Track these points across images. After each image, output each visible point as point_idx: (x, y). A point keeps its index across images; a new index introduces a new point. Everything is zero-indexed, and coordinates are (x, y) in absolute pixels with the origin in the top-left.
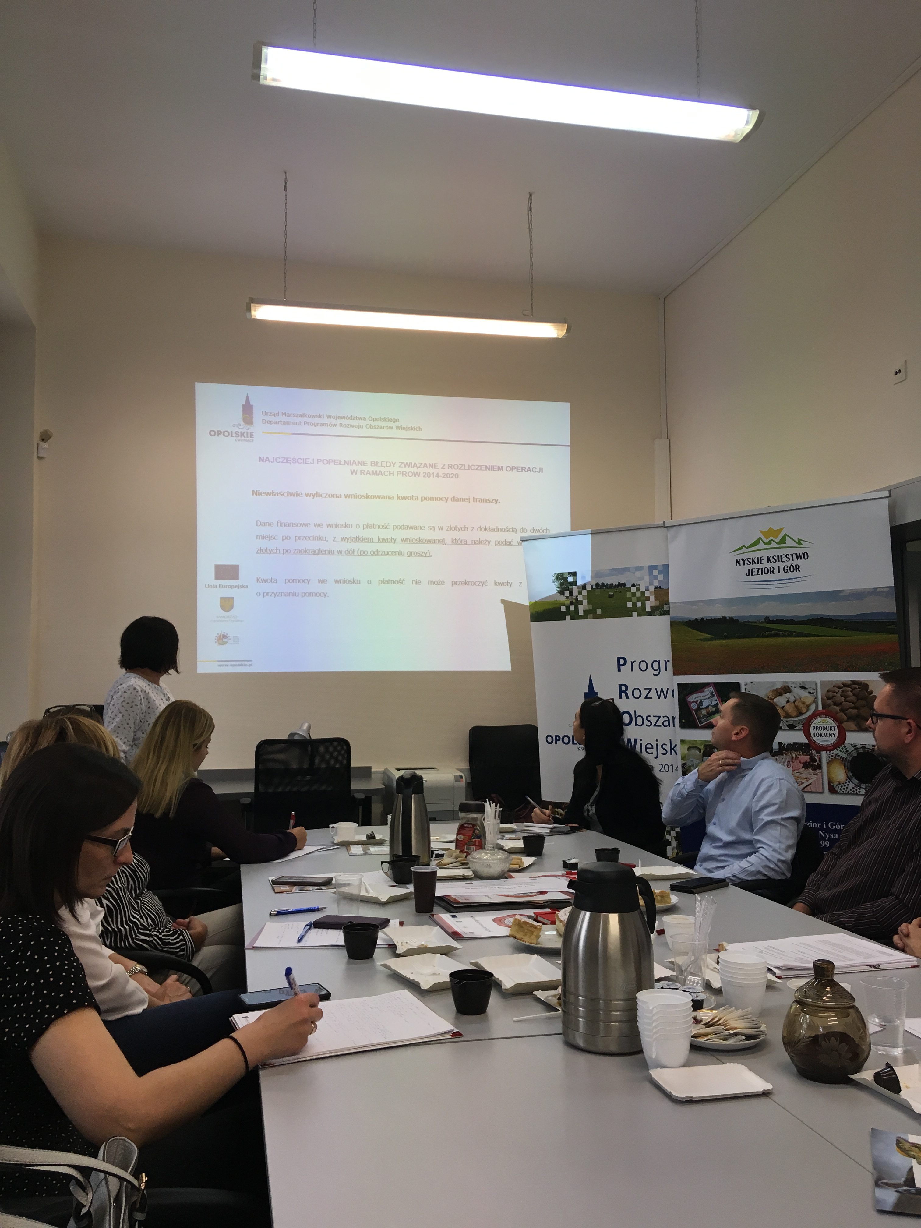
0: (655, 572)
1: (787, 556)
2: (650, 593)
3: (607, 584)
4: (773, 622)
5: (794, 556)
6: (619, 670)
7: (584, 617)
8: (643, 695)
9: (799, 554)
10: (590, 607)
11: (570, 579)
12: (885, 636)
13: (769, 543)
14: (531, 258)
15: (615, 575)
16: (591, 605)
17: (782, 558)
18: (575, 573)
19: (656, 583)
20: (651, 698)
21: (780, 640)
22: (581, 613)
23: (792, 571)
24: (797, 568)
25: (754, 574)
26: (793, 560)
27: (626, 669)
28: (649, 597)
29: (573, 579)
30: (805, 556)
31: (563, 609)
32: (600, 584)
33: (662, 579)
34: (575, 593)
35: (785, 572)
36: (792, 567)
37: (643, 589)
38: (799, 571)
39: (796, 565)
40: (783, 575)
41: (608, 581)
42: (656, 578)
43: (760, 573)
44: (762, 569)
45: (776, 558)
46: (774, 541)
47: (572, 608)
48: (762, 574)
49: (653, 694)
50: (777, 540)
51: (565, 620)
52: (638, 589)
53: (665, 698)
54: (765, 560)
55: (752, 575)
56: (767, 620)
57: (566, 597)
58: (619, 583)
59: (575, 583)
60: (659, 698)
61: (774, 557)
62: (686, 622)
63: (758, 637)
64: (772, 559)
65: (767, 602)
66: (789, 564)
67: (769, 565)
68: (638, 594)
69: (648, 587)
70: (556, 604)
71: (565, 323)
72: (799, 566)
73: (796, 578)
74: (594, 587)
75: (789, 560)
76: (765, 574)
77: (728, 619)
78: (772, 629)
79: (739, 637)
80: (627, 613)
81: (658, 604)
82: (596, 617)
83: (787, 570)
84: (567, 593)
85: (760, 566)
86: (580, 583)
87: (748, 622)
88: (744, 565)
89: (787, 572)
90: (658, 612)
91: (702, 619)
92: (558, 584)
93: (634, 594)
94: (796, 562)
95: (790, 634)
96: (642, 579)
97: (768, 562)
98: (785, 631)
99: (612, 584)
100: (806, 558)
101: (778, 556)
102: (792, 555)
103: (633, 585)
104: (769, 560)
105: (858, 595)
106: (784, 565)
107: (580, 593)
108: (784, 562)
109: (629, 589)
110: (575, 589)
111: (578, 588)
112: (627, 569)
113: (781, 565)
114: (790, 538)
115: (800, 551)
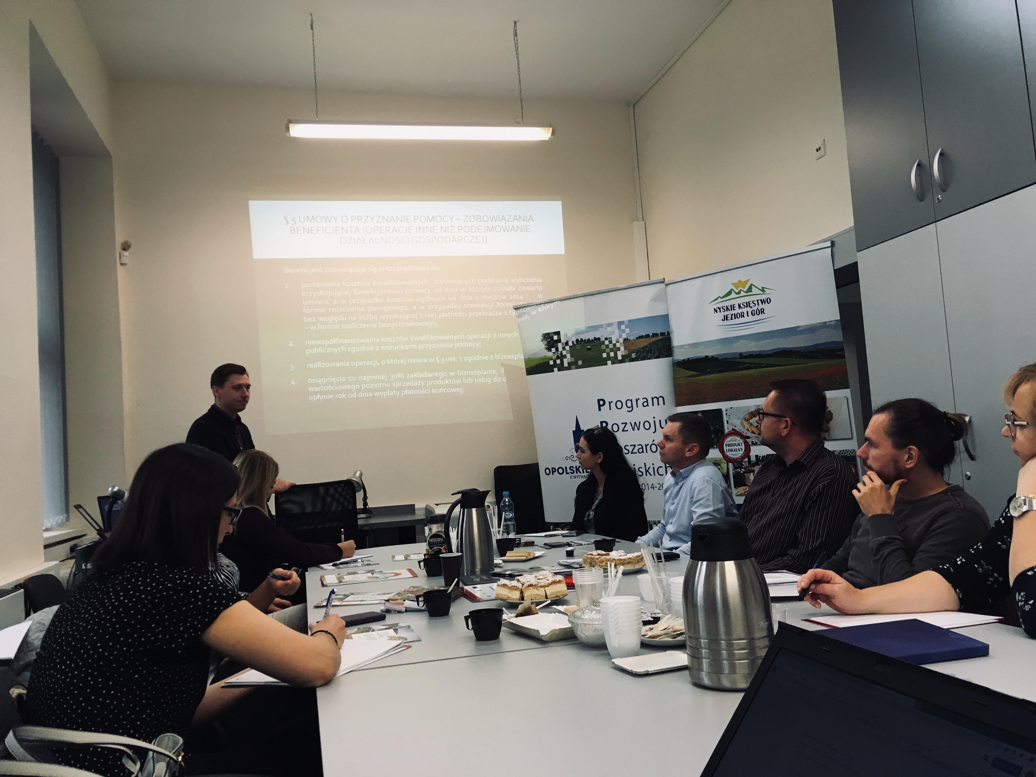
0: (623, 327)
1: (754, 302)
2: (621, 344)
3: (585, 340)
4: (746, 357)
5: (760, 302)
6: (600, 410)
7: (569, 368)
8: (621, 429)
9: (764, 299)
10: (573, 360)
11: (555, 338)
13: (739, 293)
14: (519, 75)
15: (590, 332)
16: (573, 358)
17: (749, 304)
18: (559, 332)
19: (624, 336)
20: (627, 431)
21: (752, 371)
22: (566, 365)
23: (758, 314)
24: (762, 311)
25: (728, 319)
26: (758, 305)
27: (606, 408)
28: (619, 348)
29: (558, 337)
30: (768, 301)
31: (551, 363)
32: (580, 340)
33: (628, 332)
34: (560, 349)
35: (753, 315)
36: (758, 311)
37: (614, 342)
38: (764, 313)
39: (761, 309)
40: (751, 318)
41: (585, 337)
42: (624, 331)
43: (733, 317)
44: (735, 314)
45: (745, 304)
46: (743, 291)
47: (558, 362)
48: (735, 318)
49: (628, 427)
50: (745, 290)
51: (553, 371)
52: (610, 342)
53: (639, 429)
54: (737, 306)
55: (727, 320)
56: (741, 355)
57: (553, 353)
58: (595, 338)
59: (559, 341)
60: (633, 430)
61: (744, 304)
63: (735, 370)
64: (742, 306)
65: (741, 341)
66: (755, 308)
67: (740, 311)
68: (611, 346)
69: (618, 339)
70: (546, 359)
71: (550, 126)
72: (764, 309)
73: (763, 319)
74: (575, 343)
75: (755, 305)
76: (738, 318)
78: (744, 363)
79: (719, 372)
80: (603, 362)
81: (627, 353)
82: (578, 367)
83: (754, 313)
84: (553, 350)
85: (733, 312)
86: (563, 340)
87: (726, 359)
88: (720, 312)
89: (754, 315)
90: (628, 360)
91: (689, 359)
92: (545, 342)
93: (607, 346)
94: (761, 306)
95: (759, 366)
96: (613, 333)
97: (739, 309)
98: (756, 364)
99: (589, 339)
100: (769, 302)
101: (747, 303)
102: (758, 301)
103: (606, 339)
104: (739, 306)
105: (812, 329)
106: (752, 309)
107: (564, 349)
108: (751, 307)
109: (603, 343)
110: (560, 346)
111: (562, 344)
112: (601, 326)
113: (750, 310)
114: (755, 286)
115: (764, 297)
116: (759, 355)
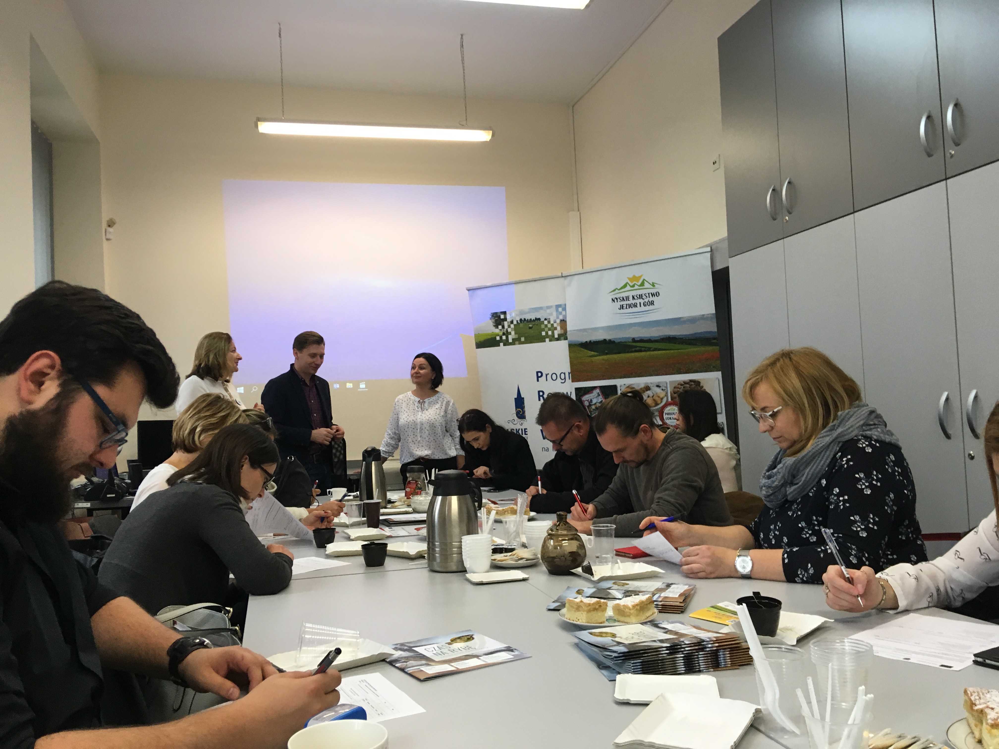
0: (559, 310)
1: (646, 295)
2: (557, 324)
3: (528, 320)
4: (637, 341)
6: (538, 380)
7: (513, 343)
9: (653, 293)
10: (517, 336)
11: (502, 317)
12: (711, 348)
13: (633, 286)
15: (533, 313)
17: (642, 296)
18: (506, 312)
19: (561, 317)
21: (641, 354)
22: (510, 340)
23: (648, 305)
24: (652, 303)
26: (649, 297)
27: (542, 379)
28: (556, 327)
29: (504, 316)
30: (657, 294)
31: (498, 338)
32: (523, 319)
33: (563, 314)
34: (506, 327)
35: (644, 306)
36: (649, 302)
37: (552, 322)
38: (654, 305)
39: (651, 301)
40: (643, 308)
41: (528, 317)
42: (561, 313)
43: (628, 307)
44: (629, 304)
45: (638, 296)
46: (636, 285)
47: (504, 337)
48: (629, 308)
50: (639, 284)
51: (499, 346)
52: (549, 322)
54: (631, 298)
55: (623, 309)
56: (634, 340)
57: (500, 330)
58: (536, 318)
59: (505, 319)
62: (580, 344)
63: (628, 352)
64: (635, 298)
65: (634, 328)
66: (646, 300)
67: (633, 302)
68: (549, 326)
69: (555, 320)
70: (493, 335)
71: (491, 130)
72: (653, 301)
73: (652, 310)
74: (519, 322)
75: (647, 297)
76: (631, 308)
77: (607, 340)
78: (637, 347)
79: (615, 353)
80: (542, 339)
81: (562, 332)
82: (521, 343)
83: (646, 304)
84: (500, 327)
85: (628, 302)
86: (509, 318)
87: (621, 342)
88: (617, 301)
89: (646, 306)
90: (564, 338)
91: (590, 341)
92: (493, 320)
93: (546, 326)
94: (651, 299)
95: (649, 349)
96: (552, 314)
97: (633, 300)
98: (645, 347)
99: (531, 319)
101: (640, 295)
102: (649, 294)
104: (633, 297)
105: (693, 320)
106: (644, 301)
107: (509, 326)
108: (643, 299)
109: (543, 322)
110: (506, 324)
111: (508, 322)
112: (541, 308)
113: (642, 301)
114: (647, 282)
115: (654, 291)
116: (649, 341)
